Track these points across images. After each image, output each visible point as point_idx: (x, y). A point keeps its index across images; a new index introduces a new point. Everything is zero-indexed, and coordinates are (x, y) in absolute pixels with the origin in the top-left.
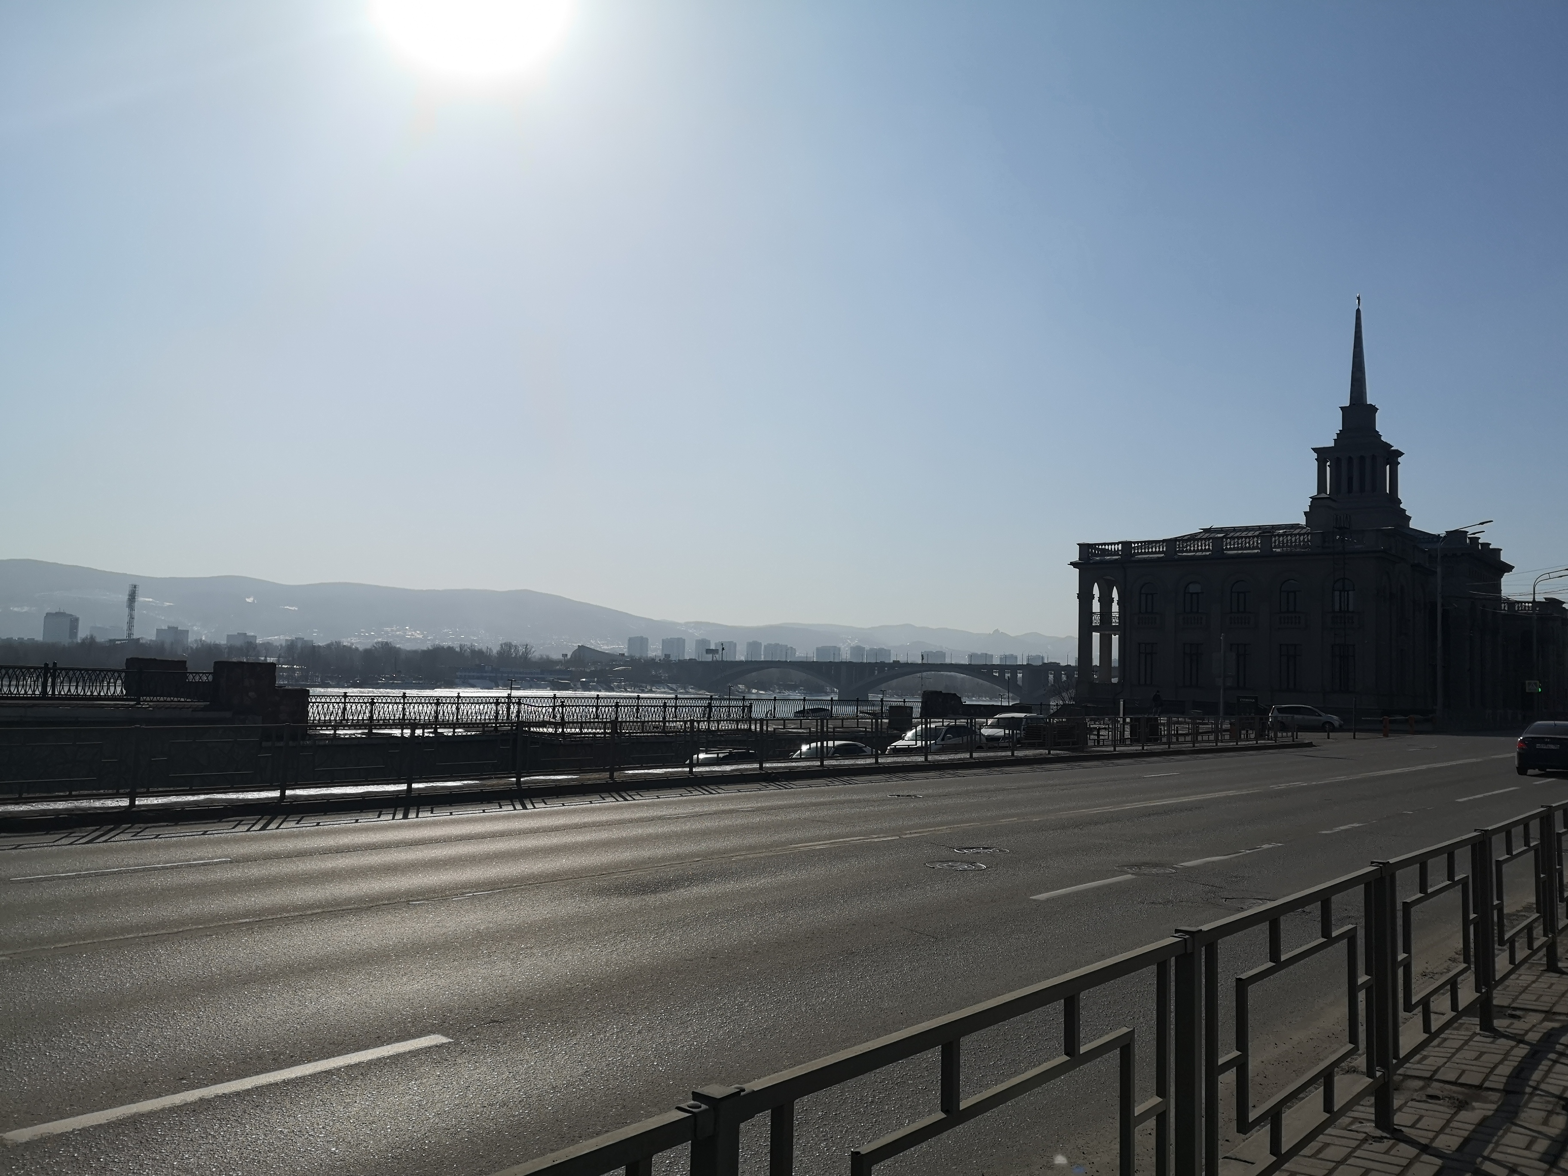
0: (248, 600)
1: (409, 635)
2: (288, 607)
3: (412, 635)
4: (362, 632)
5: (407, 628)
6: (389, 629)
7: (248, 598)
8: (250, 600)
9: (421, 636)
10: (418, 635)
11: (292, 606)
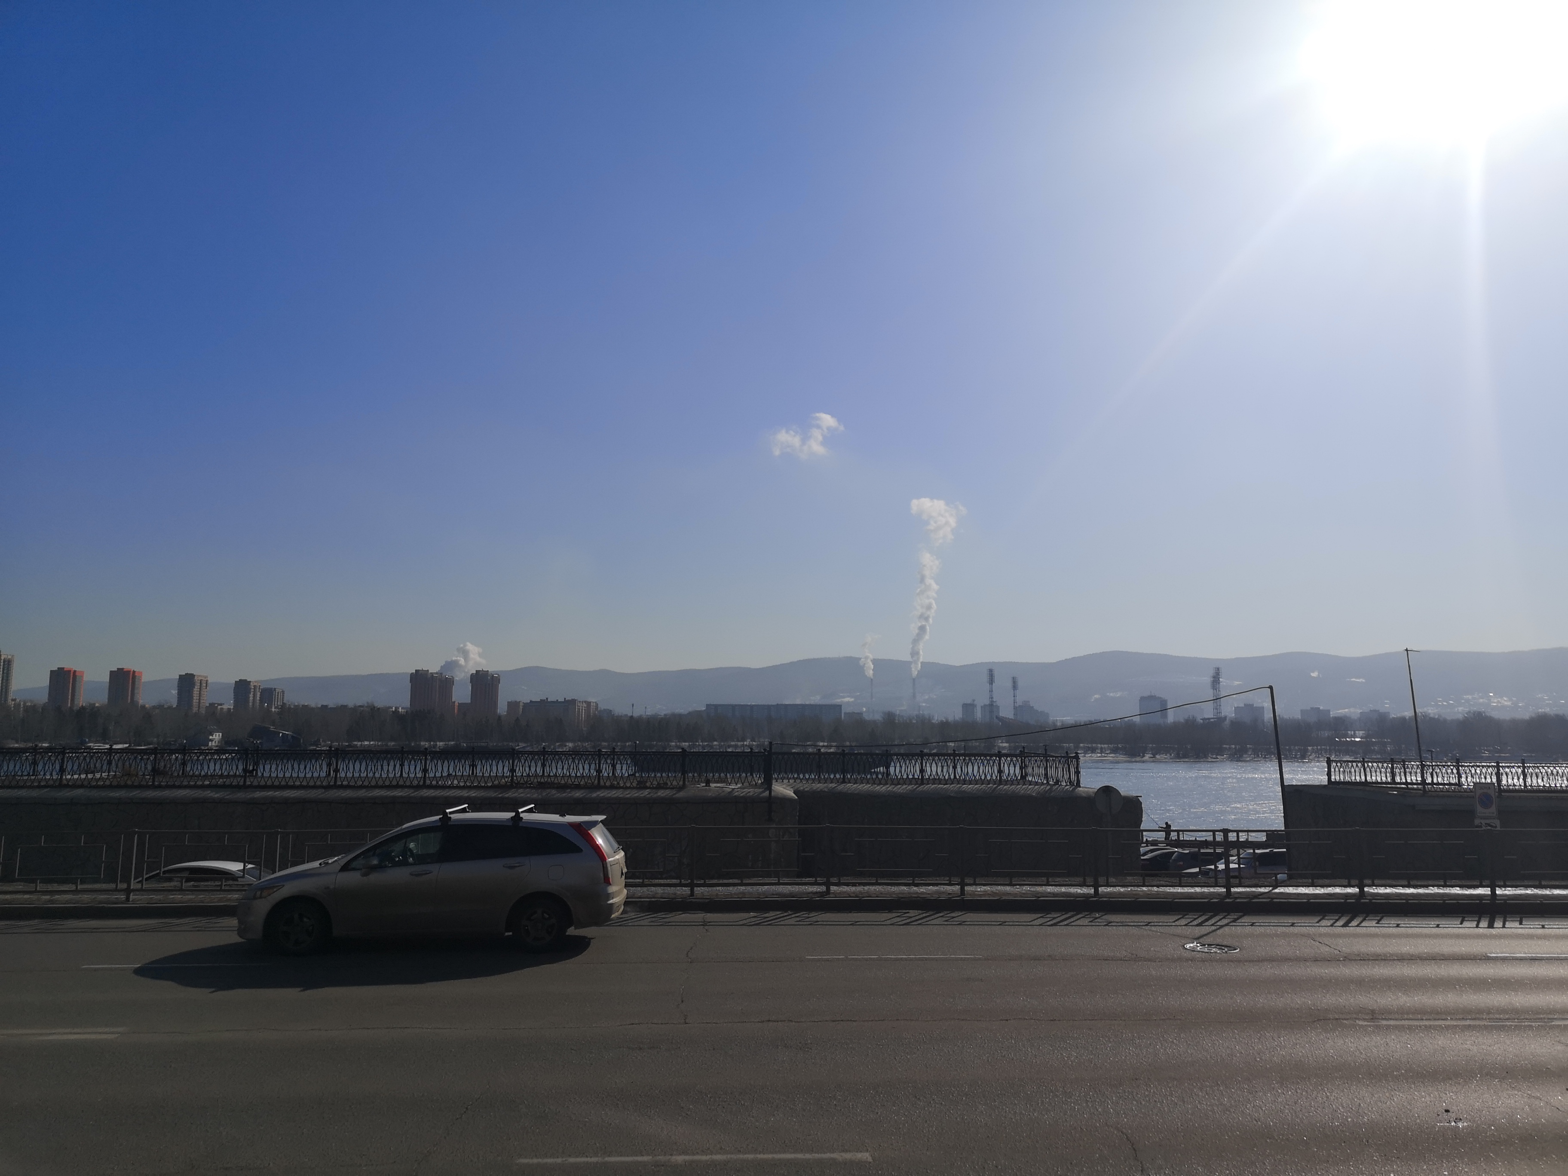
0: (1313, 675)
1: (1495, 703)
2: (1354, 679)
3: (1498, 702)
4: (1440, 701)
5: (1491, 694)
6: (1470, 697)
7: (1313, 672)
8: (1314, 674)
9: (1509, 703)
10: (1506, 702)
11: (1359, 678)
